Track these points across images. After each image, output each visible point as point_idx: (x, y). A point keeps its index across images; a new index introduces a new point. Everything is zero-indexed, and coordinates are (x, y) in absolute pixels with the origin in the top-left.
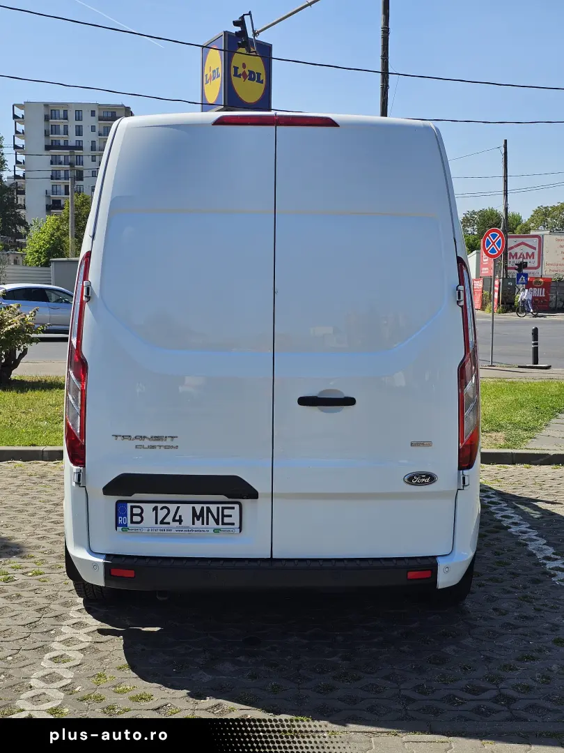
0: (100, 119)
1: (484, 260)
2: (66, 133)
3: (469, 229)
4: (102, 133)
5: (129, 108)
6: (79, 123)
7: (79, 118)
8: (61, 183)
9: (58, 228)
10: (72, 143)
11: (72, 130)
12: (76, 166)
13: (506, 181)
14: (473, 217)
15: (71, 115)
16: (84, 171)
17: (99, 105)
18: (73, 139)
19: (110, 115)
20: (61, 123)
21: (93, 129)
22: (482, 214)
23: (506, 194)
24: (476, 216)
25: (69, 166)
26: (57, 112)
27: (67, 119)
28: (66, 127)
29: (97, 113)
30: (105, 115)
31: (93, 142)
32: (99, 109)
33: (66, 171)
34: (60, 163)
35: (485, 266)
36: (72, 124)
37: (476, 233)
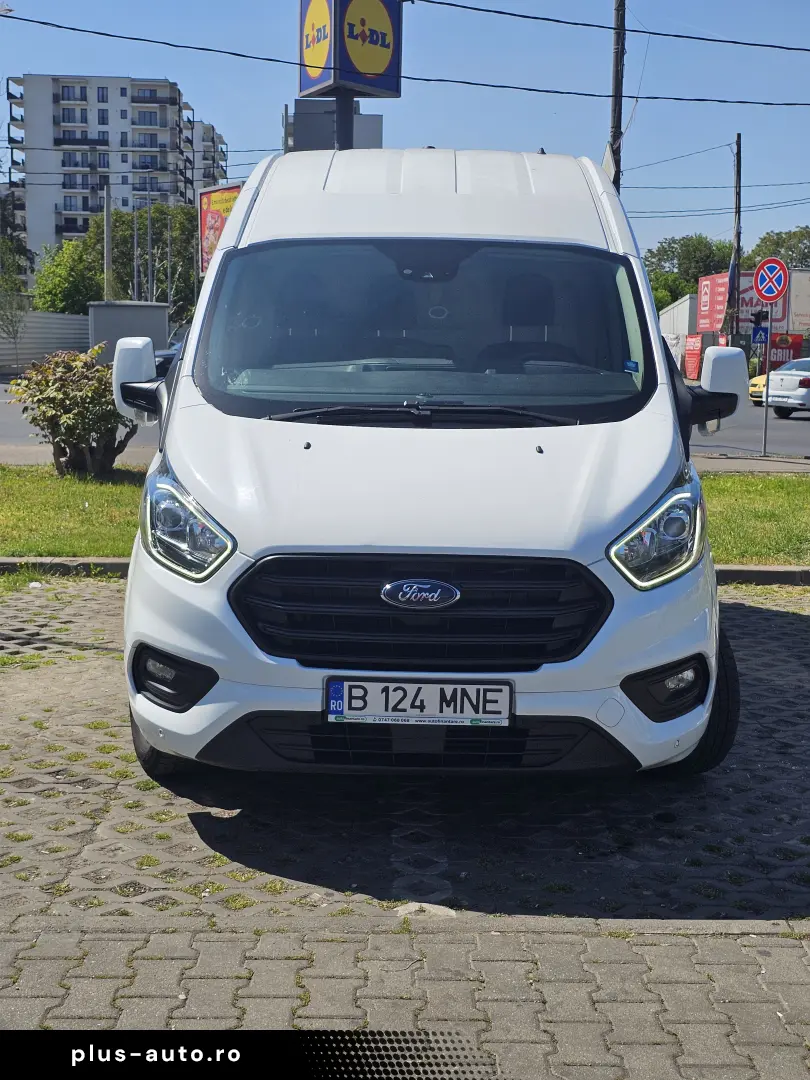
0: (134, 100)
1: (703, 309)
2: (84, 119)
3: (667, 265)
4: (137, 120)
5: (175, 84)
6: (103, 106)
7: (103, 98)
8: (79, 193)
9: (81, 259)
10: (93, 135)
11: (93, 117)
12: (99, 169)
13: (738, 194)
14: (673, 247)
15: (92, 94)
16: (111, 176)
17: (133, 80)
18: (94, 129)
19: (147, 94)
20: (76, 106)
21: (124, 114)
22: (686, 242)
23: (738, 211)
24: (676, 246)
25: (88, 169)
26: (71, 89)
27: (86, 100)
28: (84, 111)
29: (129, 92)
30: (141, 95)
31: (124, 134)
32: (132, 85)
33: (85, 176)
34: (76, 165)
35: (704, 317)
36: (93, 107)
37: (676, 270)
